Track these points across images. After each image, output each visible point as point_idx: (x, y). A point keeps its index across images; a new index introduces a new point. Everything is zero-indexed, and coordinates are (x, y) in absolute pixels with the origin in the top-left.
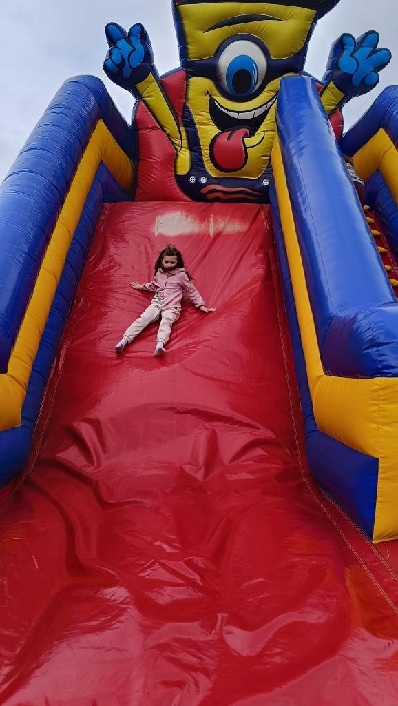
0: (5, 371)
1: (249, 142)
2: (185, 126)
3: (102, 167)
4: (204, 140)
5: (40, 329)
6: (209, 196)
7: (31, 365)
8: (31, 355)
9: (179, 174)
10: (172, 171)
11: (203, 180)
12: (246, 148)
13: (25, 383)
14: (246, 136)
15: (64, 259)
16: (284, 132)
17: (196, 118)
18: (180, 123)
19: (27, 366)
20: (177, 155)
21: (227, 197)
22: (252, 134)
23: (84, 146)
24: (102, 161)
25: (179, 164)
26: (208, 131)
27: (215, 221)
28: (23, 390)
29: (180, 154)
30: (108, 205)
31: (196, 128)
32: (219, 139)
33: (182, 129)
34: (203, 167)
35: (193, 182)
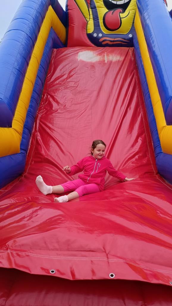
0: (11, 127)
1: (122, 15)
2: (92, 8)
3: (52, 30)
4: (100, 15)
5: (27, 108)
6: (103, 43)
7: (23, 124)
8: (23, 120)
9: (88, 33)
10: (85, 31)
11: (100, 35)
12: (121, 18)
13: (20, 133)
14: (121, 12)
15: (36, 74)
16: (141, 9)
17: (97, 5)
18: (89, 7)
19: (21, 125)
20: (87, 24)
21: (112, 43)
22: (124, 12)
23: (43, 18)
24: (52, 27)
25: (88, 28)
26: (102, 10)
27: (108, 55)
28: (20, 136)
29: (89, 23)
30: (55, 50)
31: (96, 9)
32: (107, 15)
33: (90, 10)
34: (100, 28)
35: (95, 36)
